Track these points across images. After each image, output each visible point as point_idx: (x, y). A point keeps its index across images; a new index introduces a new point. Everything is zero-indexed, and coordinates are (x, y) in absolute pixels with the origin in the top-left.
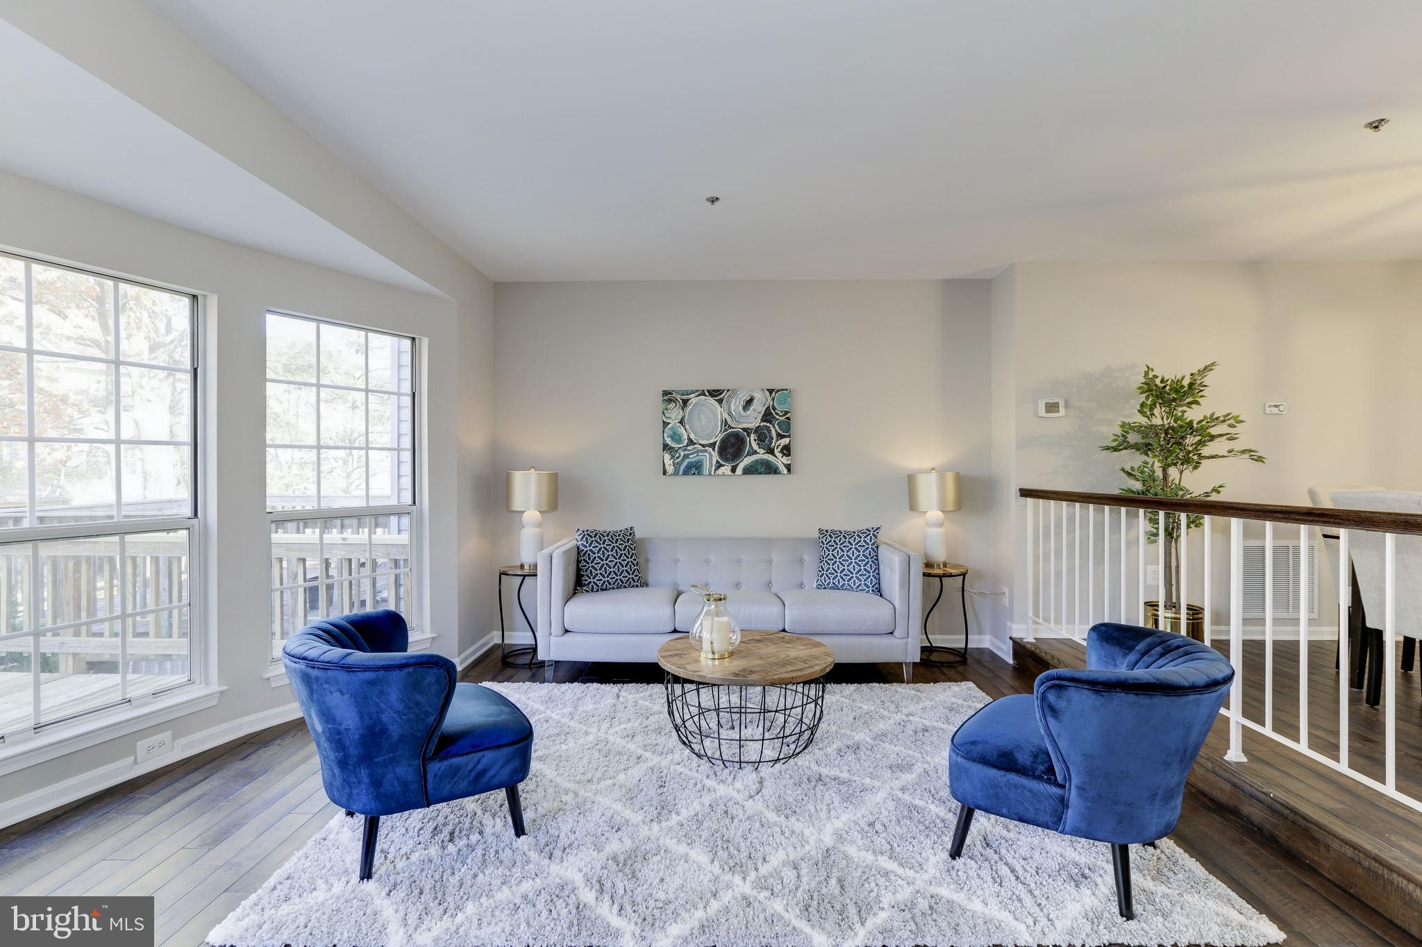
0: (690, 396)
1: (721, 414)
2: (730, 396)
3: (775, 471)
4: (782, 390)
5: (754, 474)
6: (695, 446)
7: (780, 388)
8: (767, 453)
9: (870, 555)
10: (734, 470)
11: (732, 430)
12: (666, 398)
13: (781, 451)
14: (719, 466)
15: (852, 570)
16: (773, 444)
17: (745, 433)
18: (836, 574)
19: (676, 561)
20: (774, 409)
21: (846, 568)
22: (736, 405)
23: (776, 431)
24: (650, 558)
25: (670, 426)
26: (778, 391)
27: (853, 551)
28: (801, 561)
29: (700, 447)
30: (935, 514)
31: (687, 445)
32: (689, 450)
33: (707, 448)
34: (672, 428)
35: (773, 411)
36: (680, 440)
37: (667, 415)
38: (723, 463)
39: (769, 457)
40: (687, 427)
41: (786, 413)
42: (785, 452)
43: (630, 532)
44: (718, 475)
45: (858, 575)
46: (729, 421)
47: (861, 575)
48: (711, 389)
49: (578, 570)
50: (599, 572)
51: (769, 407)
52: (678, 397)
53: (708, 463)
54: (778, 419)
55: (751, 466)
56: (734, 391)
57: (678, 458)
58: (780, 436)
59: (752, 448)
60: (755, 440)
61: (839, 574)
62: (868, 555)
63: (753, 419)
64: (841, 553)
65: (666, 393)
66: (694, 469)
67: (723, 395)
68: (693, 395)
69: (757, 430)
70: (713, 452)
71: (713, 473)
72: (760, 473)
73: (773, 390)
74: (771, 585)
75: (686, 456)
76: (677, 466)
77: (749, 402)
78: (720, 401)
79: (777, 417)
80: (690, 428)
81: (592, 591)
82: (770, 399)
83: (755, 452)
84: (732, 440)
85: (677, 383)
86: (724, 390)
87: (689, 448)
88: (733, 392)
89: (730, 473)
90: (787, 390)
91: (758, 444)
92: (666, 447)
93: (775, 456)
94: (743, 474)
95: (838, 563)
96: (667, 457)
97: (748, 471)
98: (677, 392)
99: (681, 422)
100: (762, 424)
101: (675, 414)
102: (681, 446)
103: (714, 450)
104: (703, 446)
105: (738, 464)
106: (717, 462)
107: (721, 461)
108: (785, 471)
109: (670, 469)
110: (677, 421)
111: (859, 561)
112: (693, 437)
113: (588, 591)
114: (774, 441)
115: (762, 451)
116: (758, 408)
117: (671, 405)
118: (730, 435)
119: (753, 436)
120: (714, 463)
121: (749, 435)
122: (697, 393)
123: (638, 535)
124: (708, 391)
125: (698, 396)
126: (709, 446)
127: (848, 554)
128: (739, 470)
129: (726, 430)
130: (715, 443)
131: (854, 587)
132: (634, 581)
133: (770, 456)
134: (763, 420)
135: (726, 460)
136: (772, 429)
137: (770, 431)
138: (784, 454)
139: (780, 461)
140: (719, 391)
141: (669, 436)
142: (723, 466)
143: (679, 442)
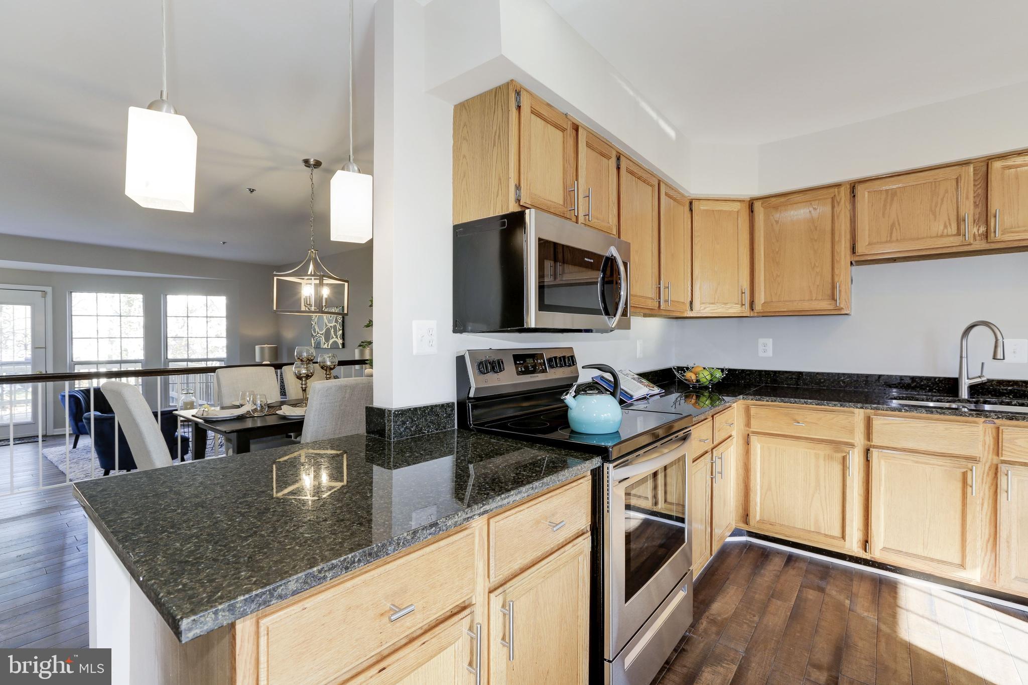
39: (336, 339)
143: (315, 333)
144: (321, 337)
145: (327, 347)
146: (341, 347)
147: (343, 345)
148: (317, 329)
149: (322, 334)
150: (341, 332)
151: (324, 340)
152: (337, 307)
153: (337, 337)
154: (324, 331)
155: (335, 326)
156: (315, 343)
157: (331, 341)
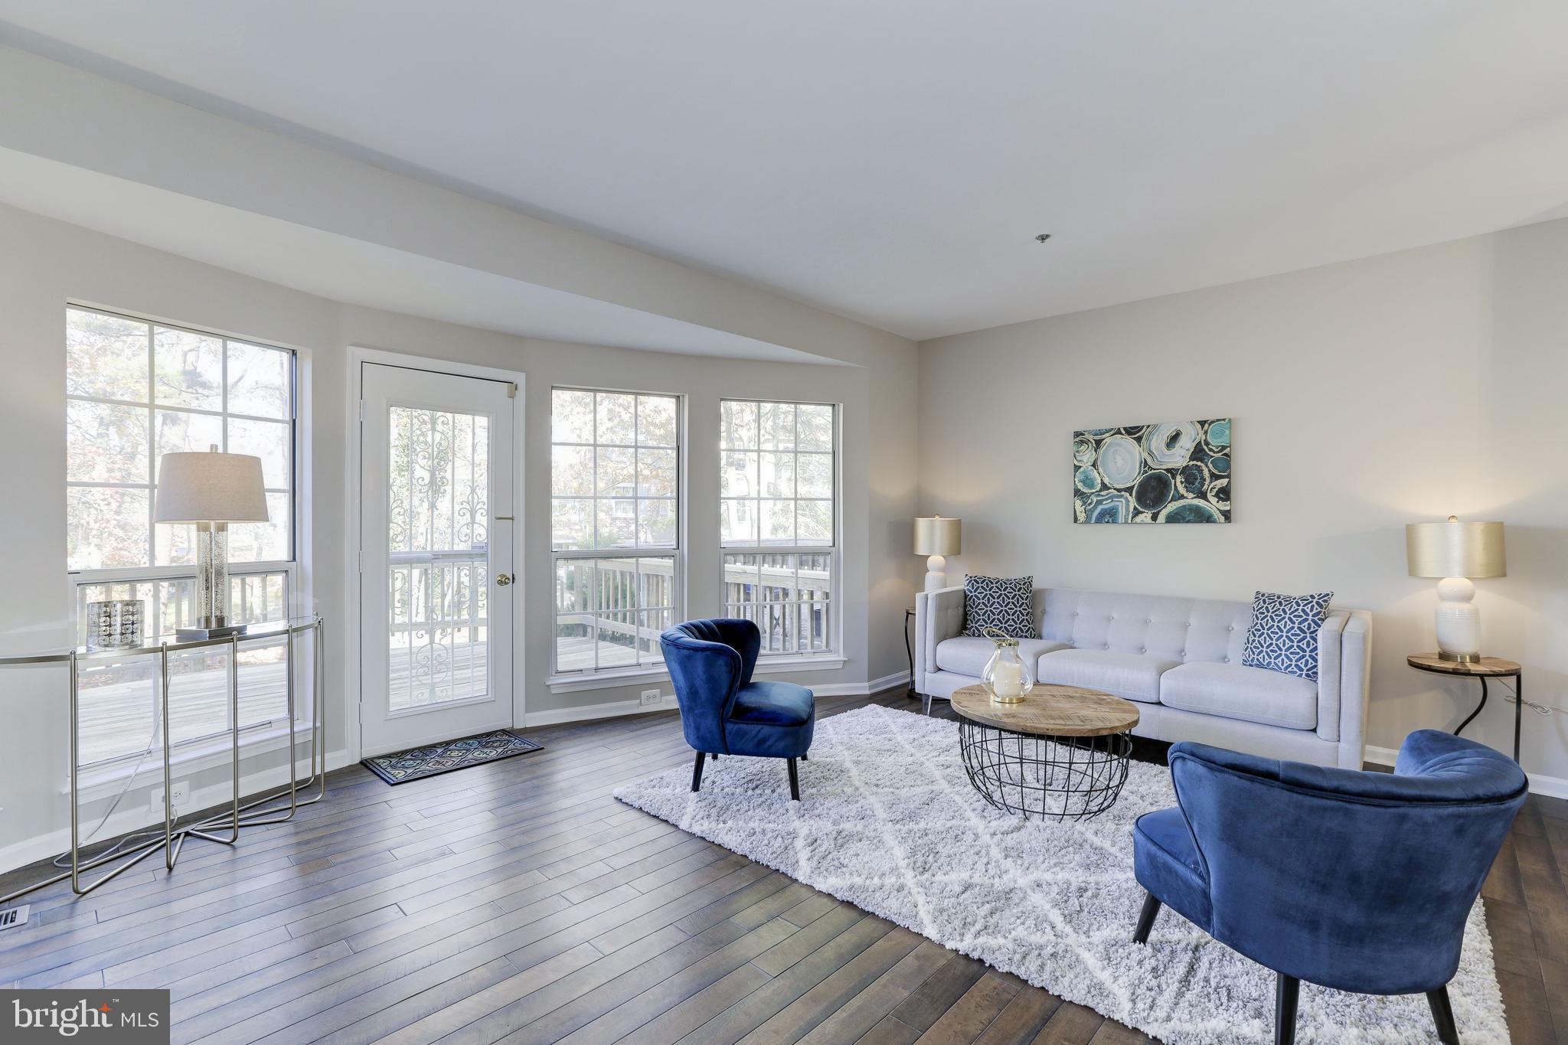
0: (1104, 436)
1: (1140, 453)
2: (1150, 433)
3: (1208, 519)
4: (1218, 420)
5: (1179, 522)
6: (1110, 491)
7: (1214, 418)
8: (1198, 497)
9: (1309, 628)
10: (1154, 518)
11: (1153, 471)
12: (1077, 439)
13: (1217, 495)
14: (1137, 513)
15: (1281, 646)
16: (1205, 487)
17: (1169, 475)
18: (1261, 649)
19: (1074, 615)
20: (1207, 444)
21: (1274, 642)
22: (1158, 442)
23: (1209, 470)
24: (1047, 609)
25: (1082, 469)
26: (1213, 422)
27: (1286, 622)
28: (1228, 629)
29: (1116, 492)
30: (1457, 582)
31: (1100, 491)
32: (1102, 496)
33: (1123, 493)
34: (1084, 472)
35: (1205, 447)
36: (1093, 484)
37: (1078, 458)
38: (1142, 510)
39: (1201, 503)
40: (1101, 470)
41: (1224, 448)
42: (1221, 496)
43: (1028, 582)
44: (1136, 523)
45: (1288, 653)
46: (1149, 462)
47: (1292, 653)
48: (1127, 426)
49: (965, 614)
50: (981, 617)
51: (1200, 442)
52: (1091, 438)
53: (1124, 510)
54: (1212, 457)
55: (1176, 514)
56: (1155, 426)
57: (1090, 504)
58: (1214, 477)
59: (1178, 492)
60: (1182, 483)
61: (1265, 649)
62: (1305, 629)
63: (1179, 457)
64: (1271, 623)
65: (1077, 434)
66: (1109, 516)
67: (1141, 433)
68: (1107, 435)
69: (1185, 470)
70: (1130, 498)
71: (1130, 521)
72: (1188, 522)
73: (1205, 422)
74: (1183, 654)
75: (1099, 502)
76: (1088, 514)
77: (1174, 439)
78: (1139, 440)
79: (1211, 454)
80: (1104, 471)
81: (974, 635)
82: (1201, 432)
83: (1182, 497)
84: (1153, 483)
85: (1089, 423)
86: (1143, 426)
87: (1102, 493)
88: (1153, 428)
89: (1150, 521)
90: (1224, 420)
91: (1186, 487)
92: (1078, 493)
93: (1208, 501)
94: (1166, 522)
95: (1265, 635)
96: (1079, 503)
97: (1172, 519)
98: (1090, 432)
99: (1094, 465)
100: (1191, 463)
101: (1087, 456)
102: (1094, 491)
103: (1131, 495)
104: (1119, 490)
105: (1160, 511)
106: (1135, 508)
107: (1139, 508)
108: (1222, 519)
109: (1082, 517)
110: (1089, 464)
111: (1292, 635)
112: (1106, 481)
113: (969, 635)
114: (1207, 483)
115: (1191, 495)
116: (1186, 444)
117: (1083, 447)
118: (1151, 477)
119: (1179, 478)
120: (1131, 509)
121: (1174, 477)
122: (1112, 432)
123: (1036, 585)
124: (1125, 429)
125: (1112, 435)
126: (1125, 491)
127: (1279, 624)
128: (1162, 517)
129: (1145, 472)
130: (1133, 487)
131: (1283, 668)
132: (1022, 631)
133: (1202, 501)
134: (1191, 459)
135: (1146, 506)
136: (1204, 468)
137: (1201, 471)
138: (1220, 499)
139: (1213, 505)
140: (1138, 427)
141: (1080, 481)
142: (1142, 513)
143: (1091, 486)
144: (1122, 496)
146: (1220, 518)
148: (1098, 477)
149: (1128, 489)
150: (1223, 483)
151: (1133, 503)
153: (1201, 495)
154: (1135, 481)
155: (1191, 472)
157: (1171, 505)
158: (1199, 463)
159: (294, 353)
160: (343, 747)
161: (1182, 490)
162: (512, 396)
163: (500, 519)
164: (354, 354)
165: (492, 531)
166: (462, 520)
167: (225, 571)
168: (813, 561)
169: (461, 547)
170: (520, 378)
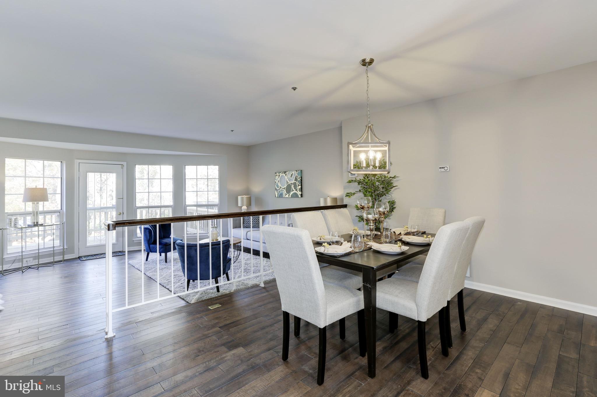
1: (286, 179)
3: (298, 196)
16: (297, 188)
17: (291, 185)
22: (289, 176)
23: (298, 184)
31: (280, 188)
32: (280, 190)
34: (276, 183)
37: (275, 179)
39: (296, 192)
40: (280, 183)
41: (300, 178)
42: (299, 190)
46: (288, 181)
49: (243, 222)
50: (246, 223)
51: (296, 176)
52: (278, 174)
56: (289, 172)
57: (278, 192)
63: (293, 180)
65: (275, 173)
66: (281, 195)
70: (285, 190)
71: (285, 196)
75: (280, 192)
77: (292, 175)
78: (286, 175)
79: (298, 179)
82: (296, 174)
84: (289, 187)
85: (277, 170)
90: (299, 171)
92: (276, 189)
96: (276, 192)
97: (292, 196)
101: (277, 179)
104: (283, 188)
105: (290, 194)
109: (277, 196)
110: (278, 181)
112: (281, 186)
116: (294, 176)
117: (277, 177)
118: (288, 185)
119: (293, 186)
120: (285, 194)
125: (281, 173)
128: (290, 196)
132: (256, 226)
134: (295, 180)
139: (298, 193)
140: (285, 172)
141: (276, 186)
142: (287, 194)
143: (278, 188)
144: (283, 190)
145: (288, 197)
146: (300, 196)
147: (302, 195)
148: (279, 185)
149: (284, 188)
150: (300, 187)
151: (285, 192)
152: (296, 171)
153: (296, 190)
154: (285, 186)
155: (295, 184)
156: (278, 194)
157: (292, 193)
158: (296, 182)
159: (62, 162)
160: (74, 253)
161: (293, 189)
162: (122, 168)
163: (119, 198)
164: (77, 161)
165: (117, 202)
166: (109, 199)
167: (38, 213)
168: (212, 208)
169: (109, 205)
170: (125, 164)
